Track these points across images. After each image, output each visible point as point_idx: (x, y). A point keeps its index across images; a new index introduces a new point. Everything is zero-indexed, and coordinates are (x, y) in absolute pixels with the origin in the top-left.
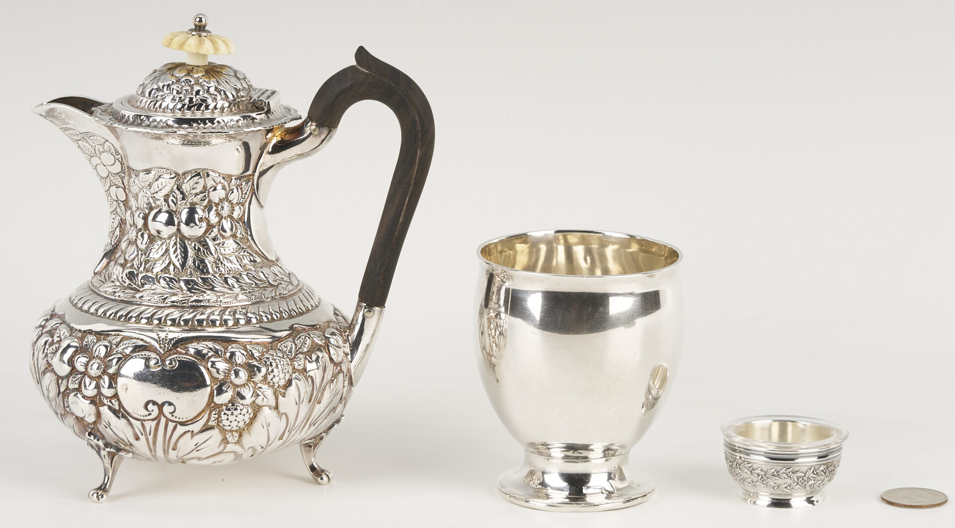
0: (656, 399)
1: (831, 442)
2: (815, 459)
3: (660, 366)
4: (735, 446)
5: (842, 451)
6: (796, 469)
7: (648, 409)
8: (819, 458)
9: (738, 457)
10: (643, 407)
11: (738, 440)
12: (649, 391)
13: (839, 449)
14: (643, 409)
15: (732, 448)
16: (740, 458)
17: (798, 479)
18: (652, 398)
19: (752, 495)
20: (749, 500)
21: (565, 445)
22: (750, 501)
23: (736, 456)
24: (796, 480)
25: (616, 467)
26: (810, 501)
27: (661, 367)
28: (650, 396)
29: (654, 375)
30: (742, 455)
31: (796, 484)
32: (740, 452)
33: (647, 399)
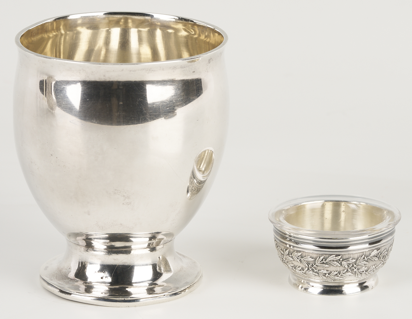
0: (201, 183)
1: (382, 227)
2: (367, 246)
3: (205, 151)
4: (286, 234)
5: (395, 234)
6: (347, 257)
7: (193, 195)
8: (370, 244)
9: (288, 246)
10: (188, 192)
11: (288, 229)
12: (193, 176)
13: (391, 233)
14: (189, 194)
15: (282, 236)
16: (290, 246)
17: (348, 266)
18: (198, 182)
19: (302, 281)
20: (300, 286)
21: (107, 236)
22: (302, 288)
23: (286, 244)
24: (346, 267)
25: (160, 257)
26: (363, 287)
27: (207, 152)
28: (195, 180)
29: (199, 161)
30: (292, 244)
31: (346, 270)
32: (290, 240)
33: (191, 183)
